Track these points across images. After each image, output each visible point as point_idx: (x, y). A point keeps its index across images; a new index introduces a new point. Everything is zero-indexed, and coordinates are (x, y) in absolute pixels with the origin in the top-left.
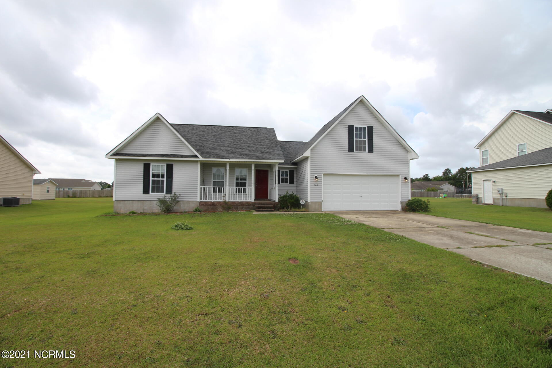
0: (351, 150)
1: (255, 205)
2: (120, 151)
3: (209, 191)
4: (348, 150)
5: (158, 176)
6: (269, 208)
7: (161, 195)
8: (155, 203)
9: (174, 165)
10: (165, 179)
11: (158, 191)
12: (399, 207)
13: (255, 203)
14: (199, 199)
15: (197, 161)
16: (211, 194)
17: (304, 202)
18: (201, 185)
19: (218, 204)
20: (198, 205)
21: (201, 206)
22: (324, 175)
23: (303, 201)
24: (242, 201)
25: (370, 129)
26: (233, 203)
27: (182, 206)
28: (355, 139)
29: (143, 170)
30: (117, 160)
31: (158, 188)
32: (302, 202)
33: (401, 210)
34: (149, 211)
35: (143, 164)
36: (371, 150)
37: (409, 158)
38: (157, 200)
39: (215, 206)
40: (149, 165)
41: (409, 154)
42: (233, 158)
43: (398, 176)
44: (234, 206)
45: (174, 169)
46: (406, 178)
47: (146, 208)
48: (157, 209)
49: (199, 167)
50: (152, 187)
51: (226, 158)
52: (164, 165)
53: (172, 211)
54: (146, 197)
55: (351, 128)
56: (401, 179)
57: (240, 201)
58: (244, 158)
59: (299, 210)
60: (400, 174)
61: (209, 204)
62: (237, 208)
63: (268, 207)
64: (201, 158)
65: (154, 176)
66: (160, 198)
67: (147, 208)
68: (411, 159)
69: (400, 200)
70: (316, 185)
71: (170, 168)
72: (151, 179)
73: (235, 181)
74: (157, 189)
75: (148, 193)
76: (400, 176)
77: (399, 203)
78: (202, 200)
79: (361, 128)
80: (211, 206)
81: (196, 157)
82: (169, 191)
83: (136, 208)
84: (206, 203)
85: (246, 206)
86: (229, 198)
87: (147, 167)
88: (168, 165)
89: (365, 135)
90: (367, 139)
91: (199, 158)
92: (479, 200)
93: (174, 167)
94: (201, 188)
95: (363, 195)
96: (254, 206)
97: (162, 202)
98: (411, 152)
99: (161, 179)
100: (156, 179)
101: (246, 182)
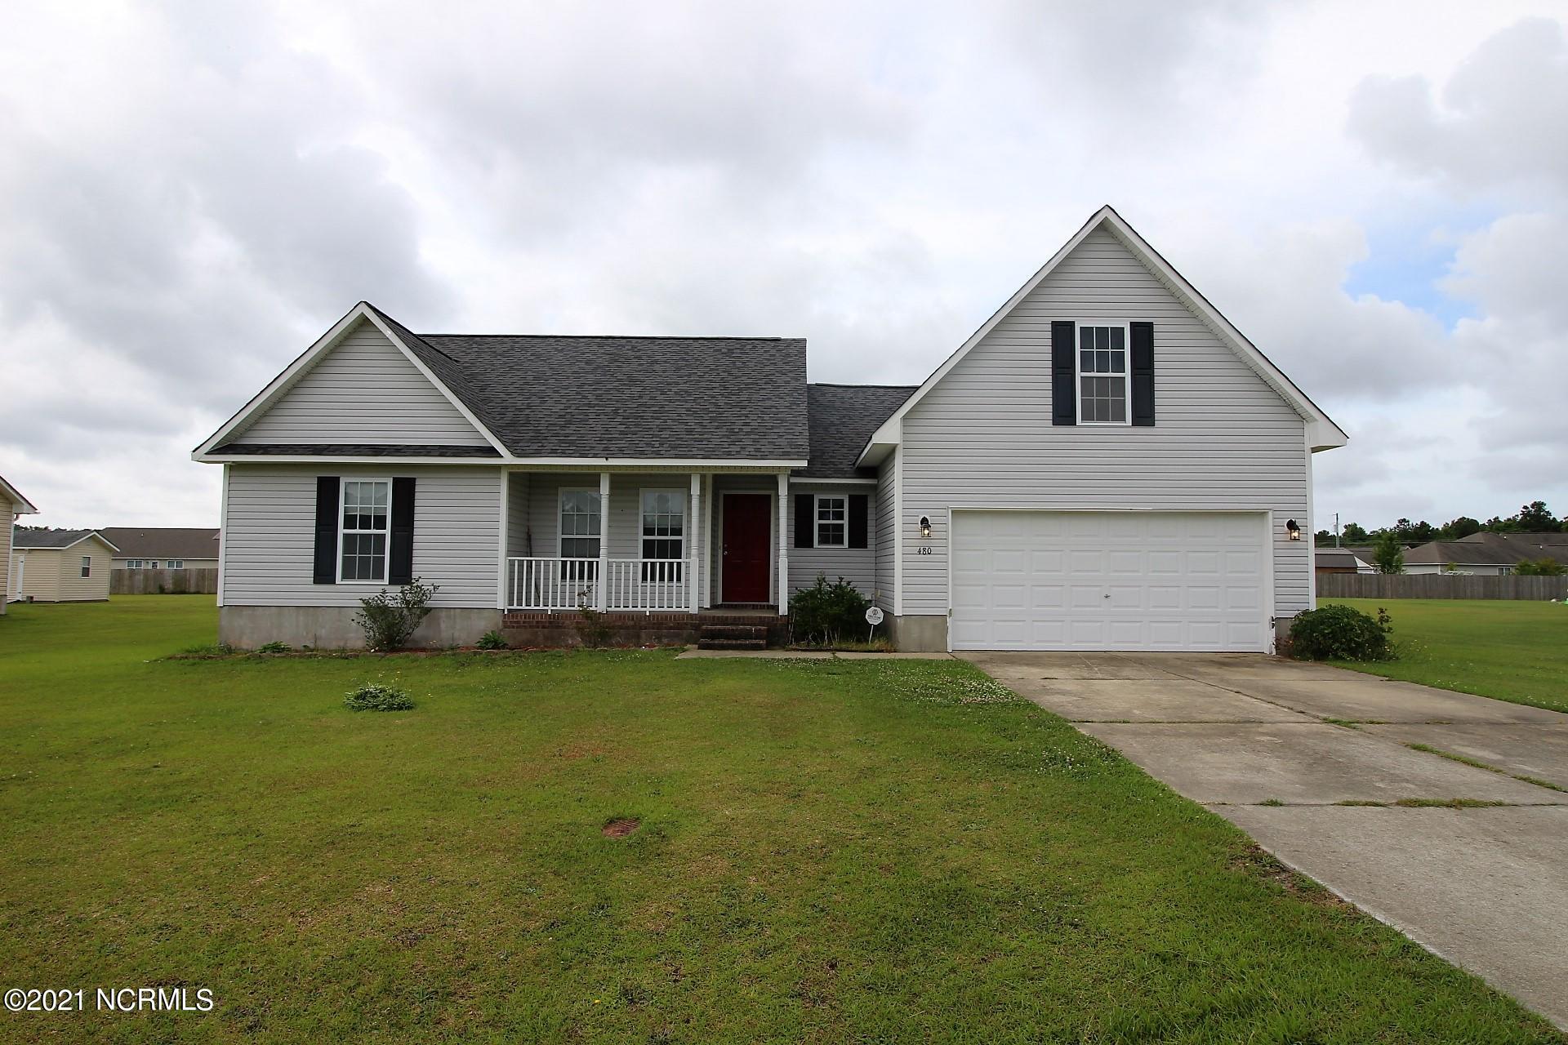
0: (1063, 414)
1: (703, 624)
2: (241, 436)
3: (547, 572)
4: (1049, 415)
5: (365, 522)
6: (751, 639)
7: (380, 589)
8: (353, 614)
9: (417, 482)
10: (387, 532)
11: (364, 575)
12: (1265, 640)
13: (700, 617)
14: (501, 603)
15: (497, 469)
16: (555, 586)
17: (881, 615)
18: (510, 552)
19: (568, 622)
20: (498, 625)
21: (509, 627)
22: (956, 513)
23: (875, 612)
24: (657, 609)
25: (1143, 333)
26: (621, 616)
27: (443, 626)
28: (1079, 374)
29: (314, 501)
30: (232, 469)
31: (364, 562)
32: (874, 617)
33: (1274, 653)
34: (334, 645)
35: (315, 481)
36: (1144, 415)
37: (1308, 446)
38: (361, 604)
39: (558, 627)
40: (336, 482)
41: (1308, 428)
42: (622, 454)
43: (1262, 514)
44: (627, 628)
45: (417, 496)
46: (1292, 526)
47: (323, 632)
48: (357, 636)
49: (501, 491)
50: (344, 558)
51: (595, 456)
52: (386, 483)
53: (408, 645)
54: (324, 596)
55: (1062, 332)
56: (1270, 531)
57: (648, 611)
58: (658, 455)
59: (862, 646)
60: (1267, 506)
61: (537, 622)
62: (639, 637)
63: (748, 635)
64: (508, 458)
65: (350, 522)
66: (366, 596)
67: (327, 634)
68: (1315, 450)
69: (1271, 613)
70: (925, 551)
71: (405, 492)
72: (341, 531)
73: (642, 537)
74: (361, 569)
75: (333, 581)
76: (1270, 513)
77: (1267, 623)
78: (515, 607)
79: (1102, 331)
80: (544, 627)
81: (491, 452)
82: (402, 572)
83: (291, 634)
84: (525, 618)
85: (671, 628)
86: (609, 599)
87: (327, 492)
88: (396, 481)
89: (1119, 358)
90: (1127, 374)
91: (501, 456)
93: (419, 489)
94: (512, 564)
95: (1114, 589)
96: (697, 627)
97: (375, 611)
98: (1316, 420)
99: (373, 531)
100: (358, 531)
101: (679, 542)
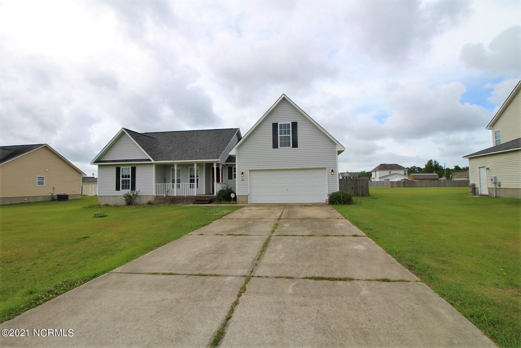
0: (275, 146)
1: (197, 198)
2: (101, 159)
4: (272, 146)
5: (126, 177)
7: (128, 191)
8: (122, 197)
9: (136, 168)
10: (130, 179)
11: (126, 189)
12: (326, 200)
13: (197, 196)
14: (154, 194)
15: (152, 164)
16: (164, 190)
17: (234, 195)
18: (156, 182)
19: (168, 198)
20: (154, 199)
21: (156, 199)
22: (250, 171)
23: (233, 195)
24: (187, 195)
25: (295, 124)
26: (180, 197)
27: (142, 199)
28: (279, 136)
29: (115, 173)
30: (99, 166)
33: (328, 203)
35: (116, 168)
36: (295, 145)
37: (336, 152)
38: (125, 195)
39: (166, 199)
40: (120, 168)
41: (335, 145)
42: (178, 159)
43: (324, 168)
44: (181, 199)
45: (136, 170)
46: (332, 171)
47: (118, 201)
48: (124, 202)
49: (153, 168)
50: (122, 185)
51: (172, 160)
52: (130, 168)
53: (133, 204)
54: (118, 193)
55: (275, 126)
56: (327, 172)
57: (185, 195)
58: (185, 159)
59: (230, 203)
60: (327, 166)
62: (183, 201)
64: (153, 161)
65: (123, 177)
66: (126, 193)
69: (328, 193)
70: (243, 180)
71: (134, 170)
72: (121, 179)
73: (189, 178)
74: (125, 187)
75: (120, 190)
76: (327, 168)
77: (327, 195)
78: (157, 195)
79: (285, 125)
80: (163, 199)
81: (149, 160)
82: (133, 188)
83: (111, 202)
84: (160, 197)
85: (191, 199)
86: (177, 192)
87: (118, 170)
88: (132, 167)
89: (289, 131)
90: (291, 135)
91: (151, 161)
92: (476, 191)
93: (136, 169)
94: (156, 185)
95: (289, 188)
97: (127, 196)
99: (128, 179)
100: (124, 179)
101: (194, 179)
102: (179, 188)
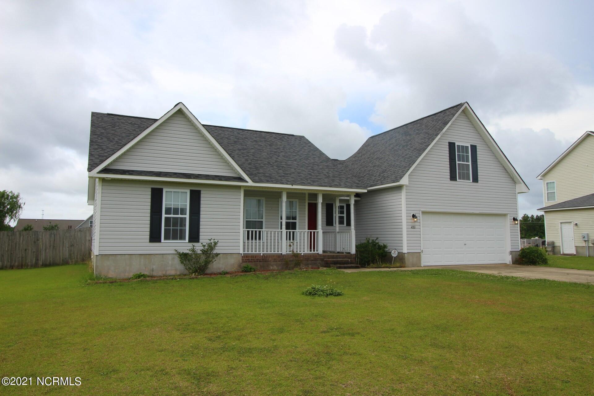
0: (453, 177)
1: (325, 258)
4: (449, 177)
5: (176, 211)
6: (349, 264)
7: (181, 245)
8: (170, 257)
9: (202, 192)
10: (187, 216)
11: (175, 238)
12: (508, 259)
13: (324, 255)
14: (240, 250)
15: (239, 187)
16: (264, 242)
17: (397, 253)
19: (270, 259)
20: (241, 261)
21: (244, 262)
22: (423, 213)
23: (394, 252)
25: (474, 148)
26: (292, 256)
28: (457, 162)
29: (150, 200)
31: (175, 231)
32: (394, 254)
33: (511, 264)
34: (160, 274)
35: (150, 190)
36: (475, 180)
37: (517, 192)
38: (174, 252)
39: (266, 261)
40: (161, 190)
41: (517, 186)
43: (505, 215)
45: (202, 199)
46: (515, 219)
49: (241, 197)
50: (165, 229)
51: (287, 184)
52: (187, 192)
54: (155, 248)
55: (452, 145)
56: (509, 221)
57: (302, 253)
59: (390, 266)
60: (506, 212)
61: (257, 259)
62: (299, 265)
63: (347, 263)
64: (250, 183)
65: (168, 211)
66: (176, 248)
67: (156, 268)
69: (509, 249)
70: (413, 227)
71: (195, 197)
72: (164, 216)
74: (173, 235)
75: (160, 241)
76: (509, 214)
77: (508, 253)
78: (247, 252)
79: (463, 147)
80: (260, 261)
81: (240, 179)
82: (194, 236)
84: (252, 257)
85: (312, 260)
86: (286, 248)
87: (156, 195)
88: (192, 192)
89: (467, 156)
90: (470, 163)
91: (247, 182)
92: (556, 250)
93: (202, 196)
94: (245, 232)
95: (467, 242)
96: (322, 260)
97: (184, 257)
98: (521, 183)
99: (180, 216)
100: (172, 216)
101: (295, 223)
102: (260, 239)
